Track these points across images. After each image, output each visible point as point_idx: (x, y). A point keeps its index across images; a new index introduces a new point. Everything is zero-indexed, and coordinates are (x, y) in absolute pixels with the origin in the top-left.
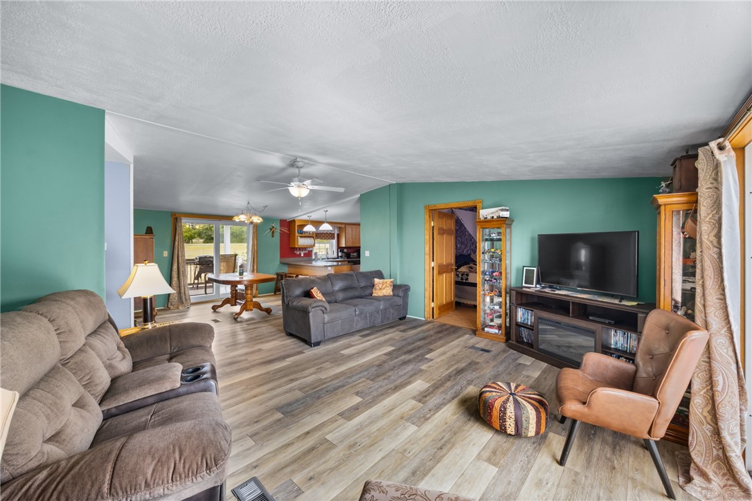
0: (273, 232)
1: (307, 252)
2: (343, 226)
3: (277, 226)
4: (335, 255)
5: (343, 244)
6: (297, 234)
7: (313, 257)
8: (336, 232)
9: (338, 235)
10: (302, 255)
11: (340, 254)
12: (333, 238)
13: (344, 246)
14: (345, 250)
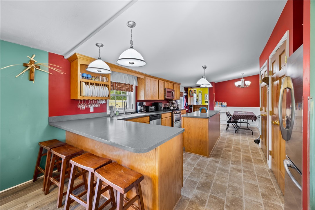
0: (31, 71)
1: (97, 106)
2: (143, 77)
3: (45, 64)
4: (134, 110)
5: (142, 97)
6: (80, 78)
7: (108, 112)
8: (135, 84)
9: (136, 87)
10: (92, 110)
11: (139, 108)
12: (132, 90)
13: (144, 99)
14: (145, 104)
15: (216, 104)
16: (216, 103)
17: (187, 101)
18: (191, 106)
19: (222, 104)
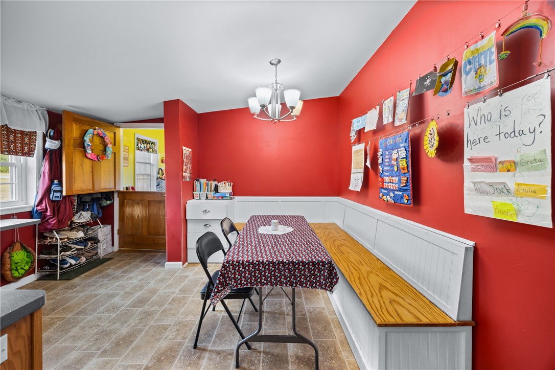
15: (198, 188)
16: (197, 184)
17: (55, 174)
18: (109, 195)
19: (216, 189)
